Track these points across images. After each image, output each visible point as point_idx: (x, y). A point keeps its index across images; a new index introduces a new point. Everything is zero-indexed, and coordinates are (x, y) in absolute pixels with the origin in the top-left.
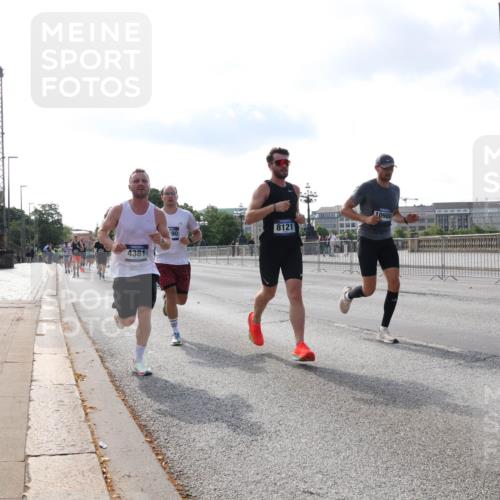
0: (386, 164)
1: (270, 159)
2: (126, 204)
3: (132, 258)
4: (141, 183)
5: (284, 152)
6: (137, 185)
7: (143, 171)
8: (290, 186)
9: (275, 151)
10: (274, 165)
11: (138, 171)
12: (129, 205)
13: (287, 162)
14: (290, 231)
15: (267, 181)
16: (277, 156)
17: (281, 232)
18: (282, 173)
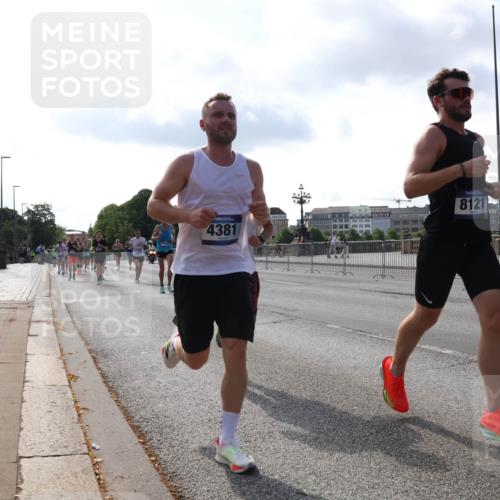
2: (199, 154)
3: (215, 238)
6: (217, 121)
7: (228, 98)
9: (446, 75)
10: (447, 98)
15: (435, 124)
16: (450, 82)
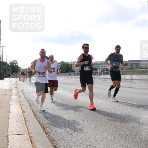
0: (118, 48)
1: (83, 47)
2: (38, 59)
4: (43, 53)
5: (88, 45)
6: (42, 53)
7: (44, 49)
8: (89, 56)
9: (84, 45)
10: (84, 49)
11: (42, 49)
12: (39, 60)
13: (88, 48)
14: (89, 70)
15: (82, 54)
16: (85, 46)
17: (86, 70)
18: (87, 51)
